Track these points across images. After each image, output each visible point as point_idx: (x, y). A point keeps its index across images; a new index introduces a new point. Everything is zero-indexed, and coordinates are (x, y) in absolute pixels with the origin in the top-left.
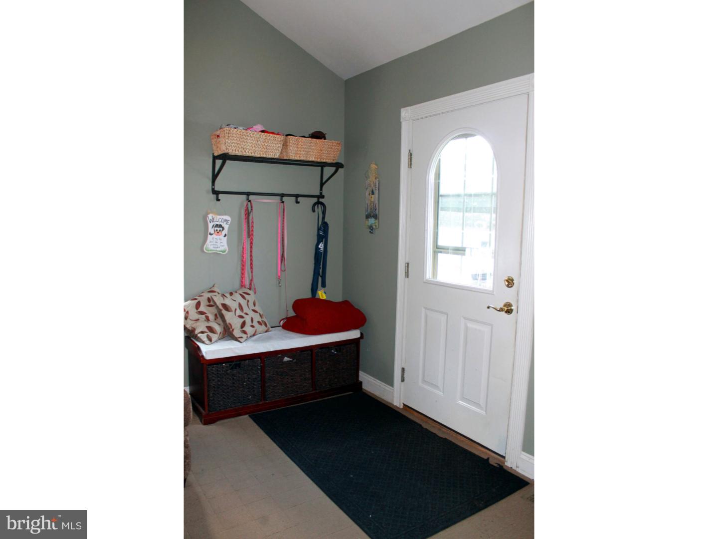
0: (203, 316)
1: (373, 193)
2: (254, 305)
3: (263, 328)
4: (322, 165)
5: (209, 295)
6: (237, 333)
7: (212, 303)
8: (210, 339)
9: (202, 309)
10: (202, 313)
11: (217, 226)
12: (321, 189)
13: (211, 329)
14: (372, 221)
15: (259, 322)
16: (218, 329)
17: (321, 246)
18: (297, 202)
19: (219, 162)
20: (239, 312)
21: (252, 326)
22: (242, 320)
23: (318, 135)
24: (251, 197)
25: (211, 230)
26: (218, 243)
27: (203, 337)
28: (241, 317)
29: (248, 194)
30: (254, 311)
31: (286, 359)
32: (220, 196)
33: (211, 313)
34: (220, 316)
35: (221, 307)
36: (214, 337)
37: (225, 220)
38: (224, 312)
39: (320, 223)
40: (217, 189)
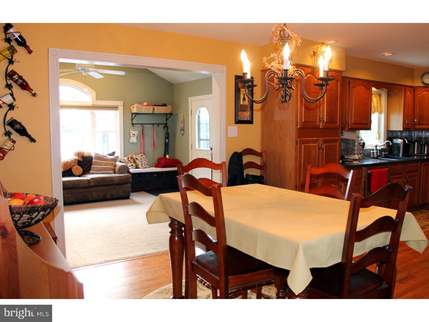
0: (130, 162)
1: (182, 123)
2: (145, 159)
3: (148, 166)
4: (166, 114)
5: (131, 156)
6: (140, 166)
7: (132, 158)
8: (132, 168)
9: (129, 159)
10: (129, 161)
11: (133, 134)
12: (166, 121)
13: (132, 165)
14: (182, 132)
15: (147, 164)
16: (134, 165)
17: (167, 140)
18: (158, 126)
19: (134, 116)
20: (140, 161)
21: (145, 165)
22: (141, 163)
23: (164, 105)
24: (144, 125)
25: (131, 136)
26: (134, 140)
27: (130, 168)
28: (141, 162)
29: (142, 124)
30: (145, 161)
31: (155, 175)
32: (134, 125)
33: (132, 161)
34: (135, 162)
35: (135, 159)
36: (134, 168)
37: (136, 133)
38: (136, 160)
39: (166, 132)
40: (133, 123)
